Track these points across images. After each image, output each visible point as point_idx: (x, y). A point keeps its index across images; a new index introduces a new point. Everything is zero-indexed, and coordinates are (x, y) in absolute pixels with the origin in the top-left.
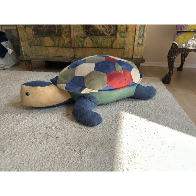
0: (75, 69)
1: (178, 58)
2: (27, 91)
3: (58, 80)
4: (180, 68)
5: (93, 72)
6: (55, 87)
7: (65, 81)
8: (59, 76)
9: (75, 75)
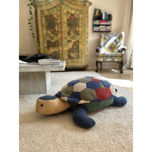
0: (73, 87)
1: (99, 64)
2: (41, 103)
3: (61, 95)
4: (101, 69)
5: (86, 89)
6: (59, 99)
7: (66, 95)
8: (62, 92)
9: (74, 91)
